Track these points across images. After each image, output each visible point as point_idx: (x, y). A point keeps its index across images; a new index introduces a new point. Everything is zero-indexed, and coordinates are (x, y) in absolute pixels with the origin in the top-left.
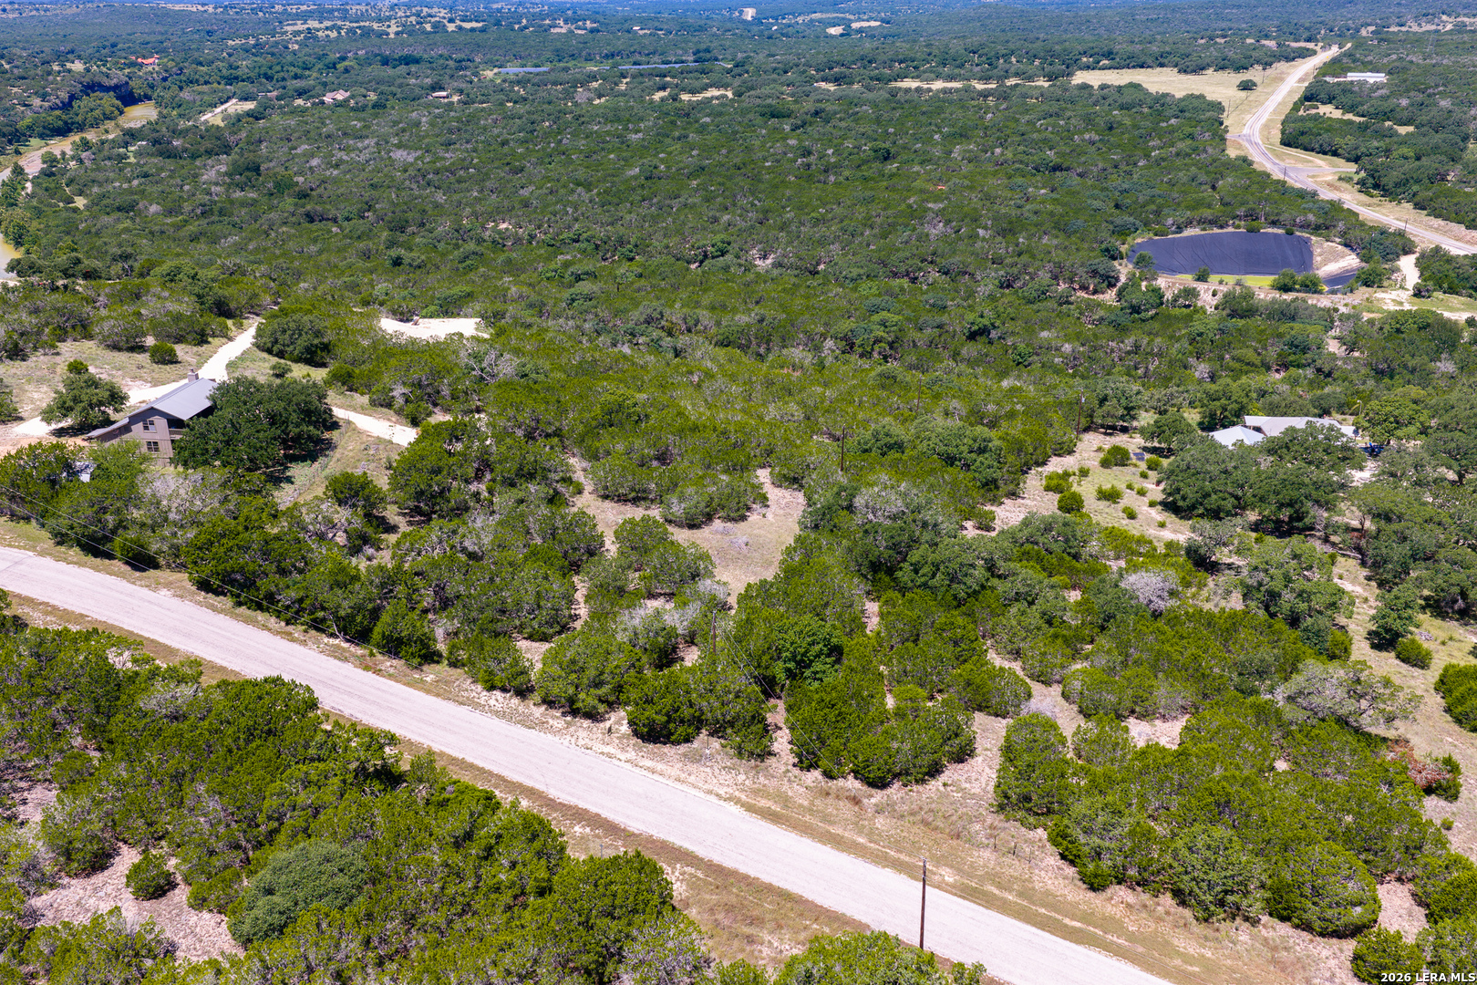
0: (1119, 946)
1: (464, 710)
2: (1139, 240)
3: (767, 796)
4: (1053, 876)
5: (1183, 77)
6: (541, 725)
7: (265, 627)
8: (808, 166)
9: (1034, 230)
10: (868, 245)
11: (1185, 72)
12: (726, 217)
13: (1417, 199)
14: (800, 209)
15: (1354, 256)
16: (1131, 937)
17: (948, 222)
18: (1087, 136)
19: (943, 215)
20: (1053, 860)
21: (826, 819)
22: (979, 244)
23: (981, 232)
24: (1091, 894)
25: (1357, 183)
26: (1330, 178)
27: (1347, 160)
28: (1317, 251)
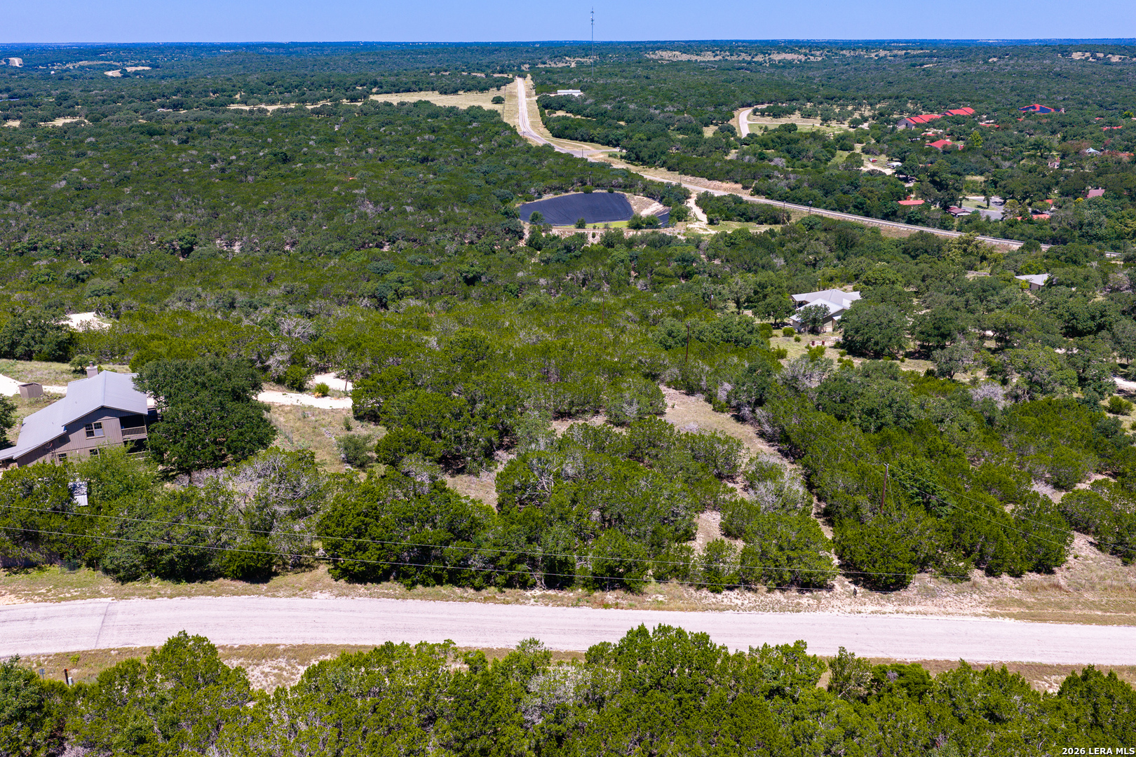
1: (730, 614)
2: (518, 206)
3: (1007, 604)
5: (444, 97)
7: (465, 599)
8: (223, 170)
9: (444, 203)
11: (446, 93)
13: (666, 165)
14: (244, 203)
15: (657, 203)
19: (369, 199)
22: (410, 218)
23: (409, 209)
25: (622, 157)
26: (602, 156)
27: (603, 144)
28: (632, 202)
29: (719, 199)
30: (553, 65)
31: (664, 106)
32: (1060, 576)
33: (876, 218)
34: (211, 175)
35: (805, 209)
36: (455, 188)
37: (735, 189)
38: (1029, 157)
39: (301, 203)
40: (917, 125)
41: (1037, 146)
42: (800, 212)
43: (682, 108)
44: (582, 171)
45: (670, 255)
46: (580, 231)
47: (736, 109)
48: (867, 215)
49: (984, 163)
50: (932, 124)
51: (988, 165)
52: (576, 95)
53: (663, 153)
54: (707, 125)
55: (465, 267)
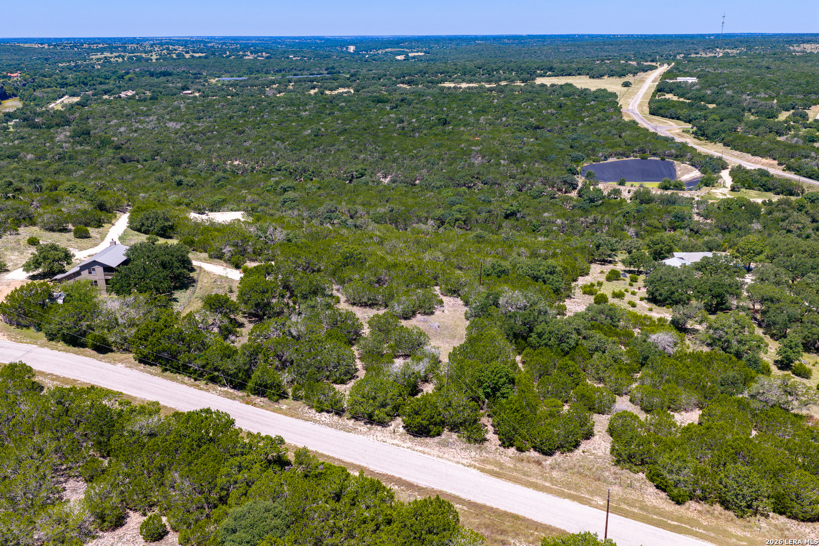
0: (701, 533)
1: (309, 424)
2: (585, 165)
3: (490, 463)
4: (654, 498)
5: (592, 80)
6: (354, 430)
7: (183, 383)
8: (403, 128)
9: (530, 160)
10: (442, 170)
11: (593, 78)
12: (362, 156)
13: (725, 141)
14: (403, 151)
16: (705, 528)
17: (483, 157)
18: (549, 111)
19: (480, 153)
20: (651, 489)
21: (525, 474)
22: (502, 168)
23: (502, 162)
24: (678, 507)
25: (692, 133)
26: (674, 131)
27: (685, 122)
30: (704, 55)
31: (758, 93)
32: (554, 458)
34: (394, 131)
36: (543, 149)
37: (769, 165)
39: (436, 153)
43: (774, 95)
46: (619, 187)
52: (690, 82)
54: (786, 110)
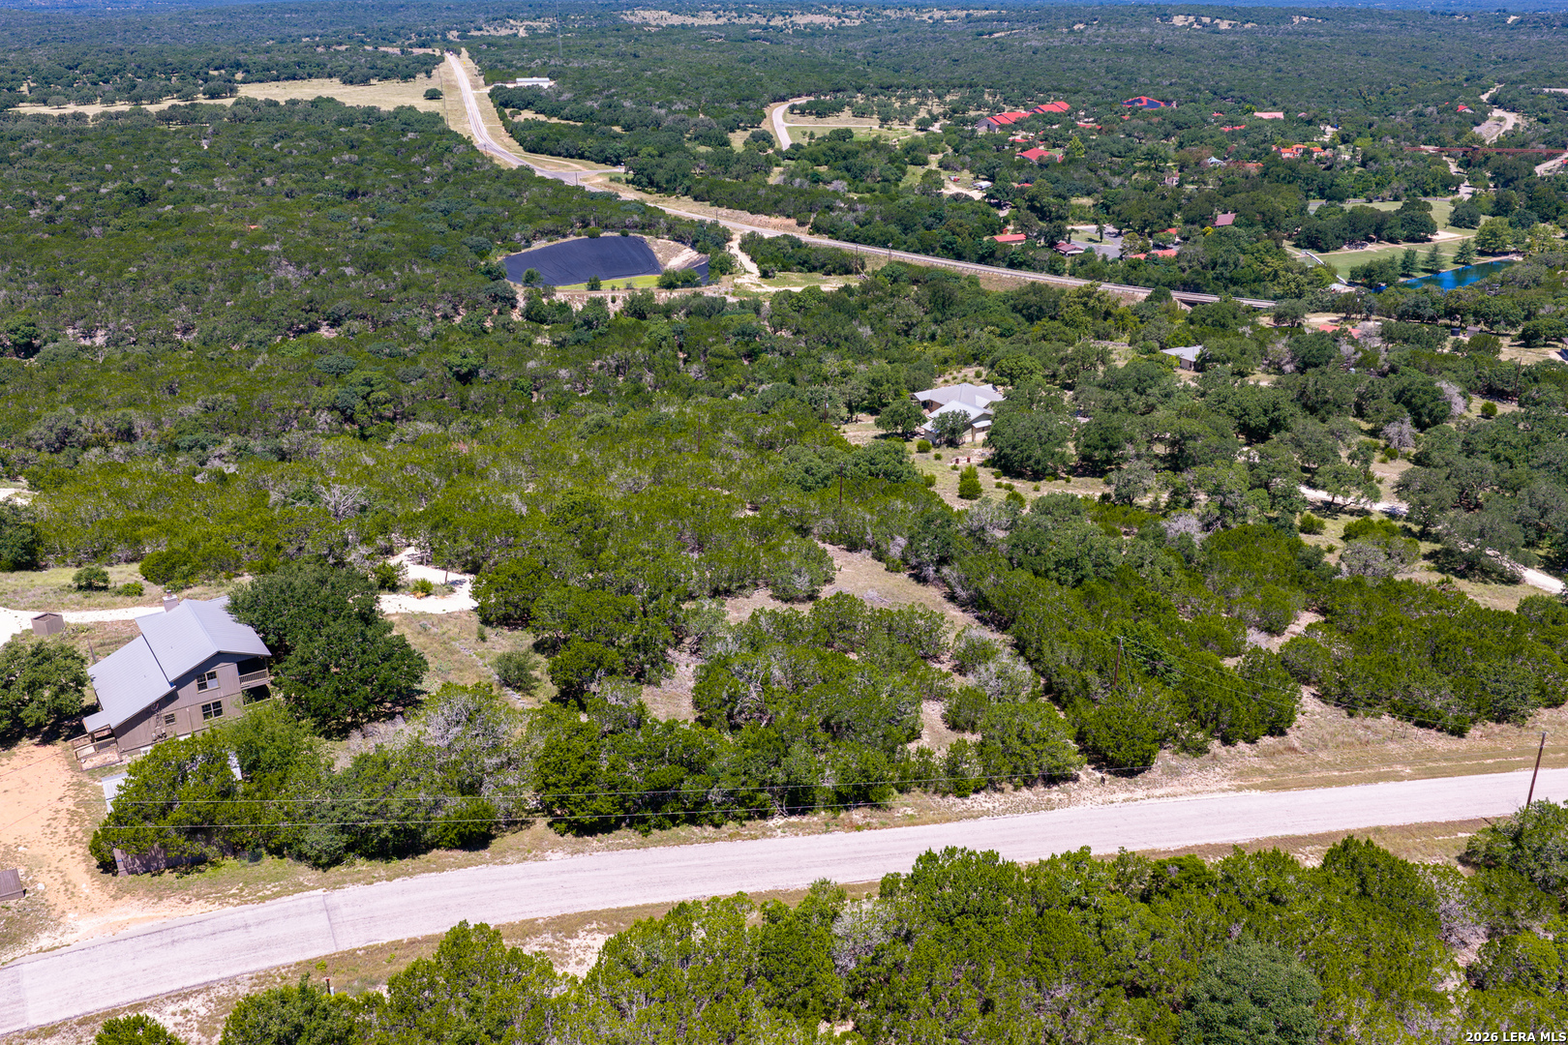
5: (350, 88)
7: (709, 839)
9: (398, 261)
11: (351, 83)
15: (689, 249)
18: (343, 157)
19: (288, 258)
22: (353, 284)
23: (349, 271)
24: (1465, 740)
25: (628, 182)
26: (600, 180)
28: (655, 249)
29: (771, 242)
30: (493, 32)
31: (671, 102)
32: (1293, 736)
33: (971, 261)
34: (33, 227)
35: (883, 252)
36: (408, 237)
37: (787, 227)
38: (1144, 170)
39: (188, 267)
40: (1002, 127)
41: (1151, 156)
42: (877, 257)
43: (694, 104)
44: (582, 206)
45: (726, 328)
46: (595, 294)
47: (766, 105)
48: (959, 257)
49: (1090, 179)
50: (1019, 124)
51: (1095, 184)
52: (545, 86)
53: (685, 176)
54: (732, 130)
55: (456, 359)
